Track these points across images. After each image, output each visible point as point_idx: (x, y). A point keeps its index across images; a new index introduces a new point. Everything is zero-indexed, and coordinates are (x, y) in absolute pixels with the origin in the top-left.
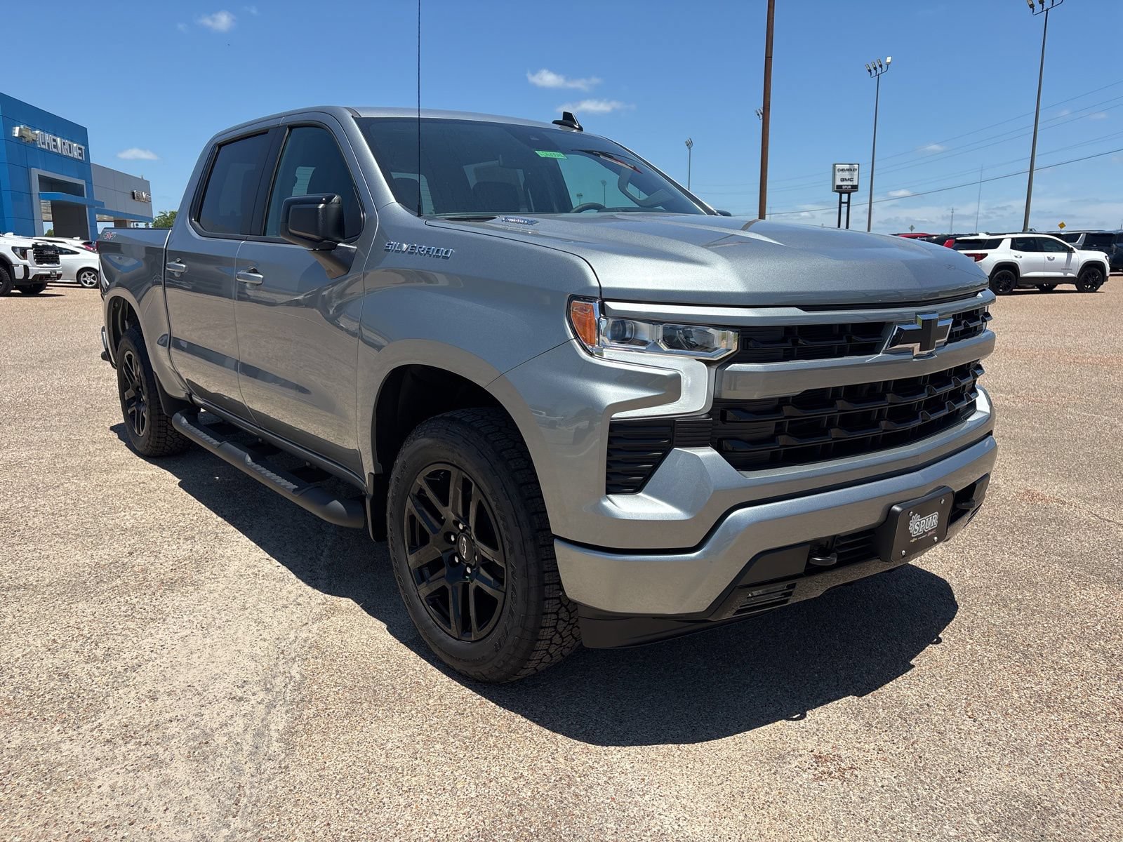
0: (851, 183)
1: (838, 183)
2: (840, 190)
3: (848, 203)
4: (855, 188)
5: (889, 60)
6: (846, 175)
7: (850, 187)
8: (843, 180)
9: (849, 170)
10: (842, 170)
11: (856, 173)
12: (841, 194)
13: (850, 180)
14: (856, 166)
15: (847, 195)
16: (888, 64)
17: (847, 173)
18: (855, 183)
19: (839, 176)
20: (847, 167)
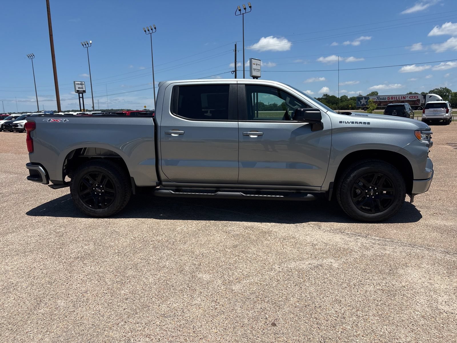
0: (83, 90)
1: (77, 89)
2: (78, 92)
3: (83, 97)
4: (84, 91)
5: (91, 42)
6: (80, 86)
7: (82, 91)
8: (79, 88)
9: (81, 84)
10: (78, 84)
11: (84, 85)
12: (79, 94)
13: (82, 88)
14: (83, 83)
15: (81, 94)
16: (91, 44)
17: (80, 85)
18: (84, 90)
19: (77, 86)
20: (80, 83)
